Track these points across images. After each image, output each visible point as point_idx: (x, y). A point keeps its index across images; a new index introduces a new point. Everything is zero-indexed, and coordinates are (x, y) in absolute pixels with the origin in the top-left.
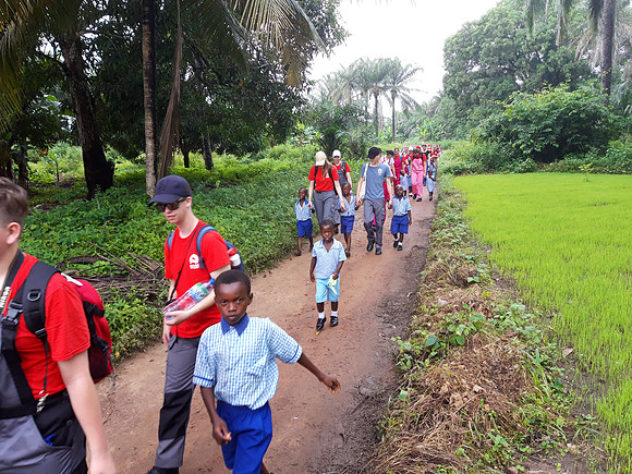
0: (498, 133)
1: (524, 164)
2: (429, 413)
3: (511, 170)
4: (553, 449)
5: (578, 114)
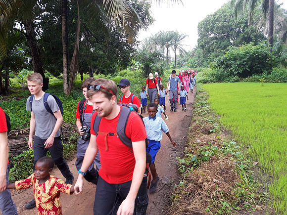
0: (222, 65)
1: (234, 78)
2: (193, 192)
3: (229, 81)
4: (249, 208)
5: (258, 56)
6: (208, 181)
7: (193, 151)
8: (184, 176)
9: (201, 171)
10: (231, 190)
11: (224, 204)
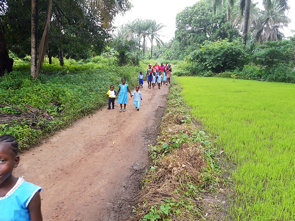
0: (197, 58)
1: (208, 73)
2: (163, 176)
3: (202, 75)
4: (214, 191)
5: (232, 52)
6: (177, 166)
7: (164, 139)
8: (155, 162)
9: (171, 157)
10: (198, 174)
11: (191, 186)
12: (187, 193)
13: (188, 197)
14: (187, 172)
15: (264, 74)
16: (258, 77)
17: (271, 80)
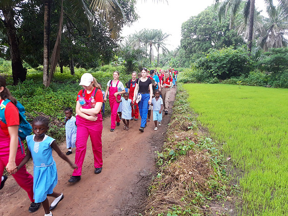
0: (203, 66)
1: (214, 80)
2: (170, 183)
3: (208, 82)
4: (221, 198)
5: (237, 59)
6: (184, 173)
7: (171, 146)
8: (162, 168)
9: (178, 163)
10: (205, 182)
11: (198, 194)
12: (194, 201)
13: (195, 205)
14: (194, 179)
15: (270, 80)
16: (265, 83)
17: (278, 86)
